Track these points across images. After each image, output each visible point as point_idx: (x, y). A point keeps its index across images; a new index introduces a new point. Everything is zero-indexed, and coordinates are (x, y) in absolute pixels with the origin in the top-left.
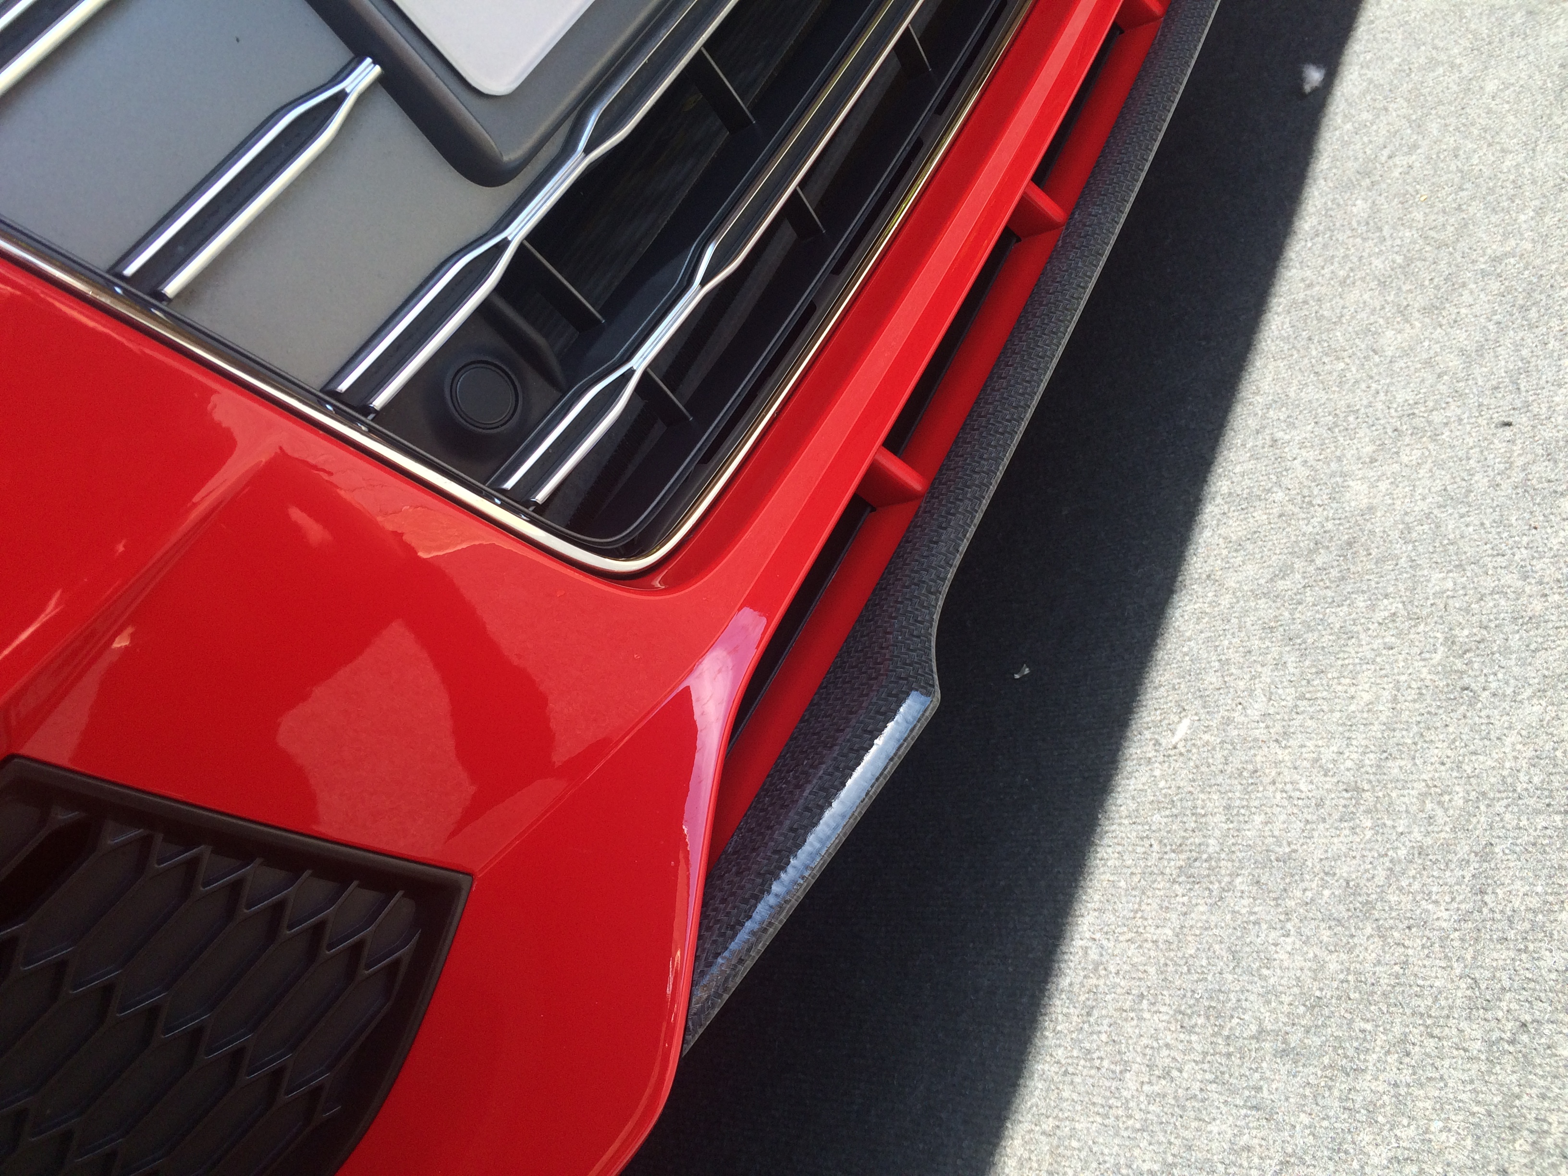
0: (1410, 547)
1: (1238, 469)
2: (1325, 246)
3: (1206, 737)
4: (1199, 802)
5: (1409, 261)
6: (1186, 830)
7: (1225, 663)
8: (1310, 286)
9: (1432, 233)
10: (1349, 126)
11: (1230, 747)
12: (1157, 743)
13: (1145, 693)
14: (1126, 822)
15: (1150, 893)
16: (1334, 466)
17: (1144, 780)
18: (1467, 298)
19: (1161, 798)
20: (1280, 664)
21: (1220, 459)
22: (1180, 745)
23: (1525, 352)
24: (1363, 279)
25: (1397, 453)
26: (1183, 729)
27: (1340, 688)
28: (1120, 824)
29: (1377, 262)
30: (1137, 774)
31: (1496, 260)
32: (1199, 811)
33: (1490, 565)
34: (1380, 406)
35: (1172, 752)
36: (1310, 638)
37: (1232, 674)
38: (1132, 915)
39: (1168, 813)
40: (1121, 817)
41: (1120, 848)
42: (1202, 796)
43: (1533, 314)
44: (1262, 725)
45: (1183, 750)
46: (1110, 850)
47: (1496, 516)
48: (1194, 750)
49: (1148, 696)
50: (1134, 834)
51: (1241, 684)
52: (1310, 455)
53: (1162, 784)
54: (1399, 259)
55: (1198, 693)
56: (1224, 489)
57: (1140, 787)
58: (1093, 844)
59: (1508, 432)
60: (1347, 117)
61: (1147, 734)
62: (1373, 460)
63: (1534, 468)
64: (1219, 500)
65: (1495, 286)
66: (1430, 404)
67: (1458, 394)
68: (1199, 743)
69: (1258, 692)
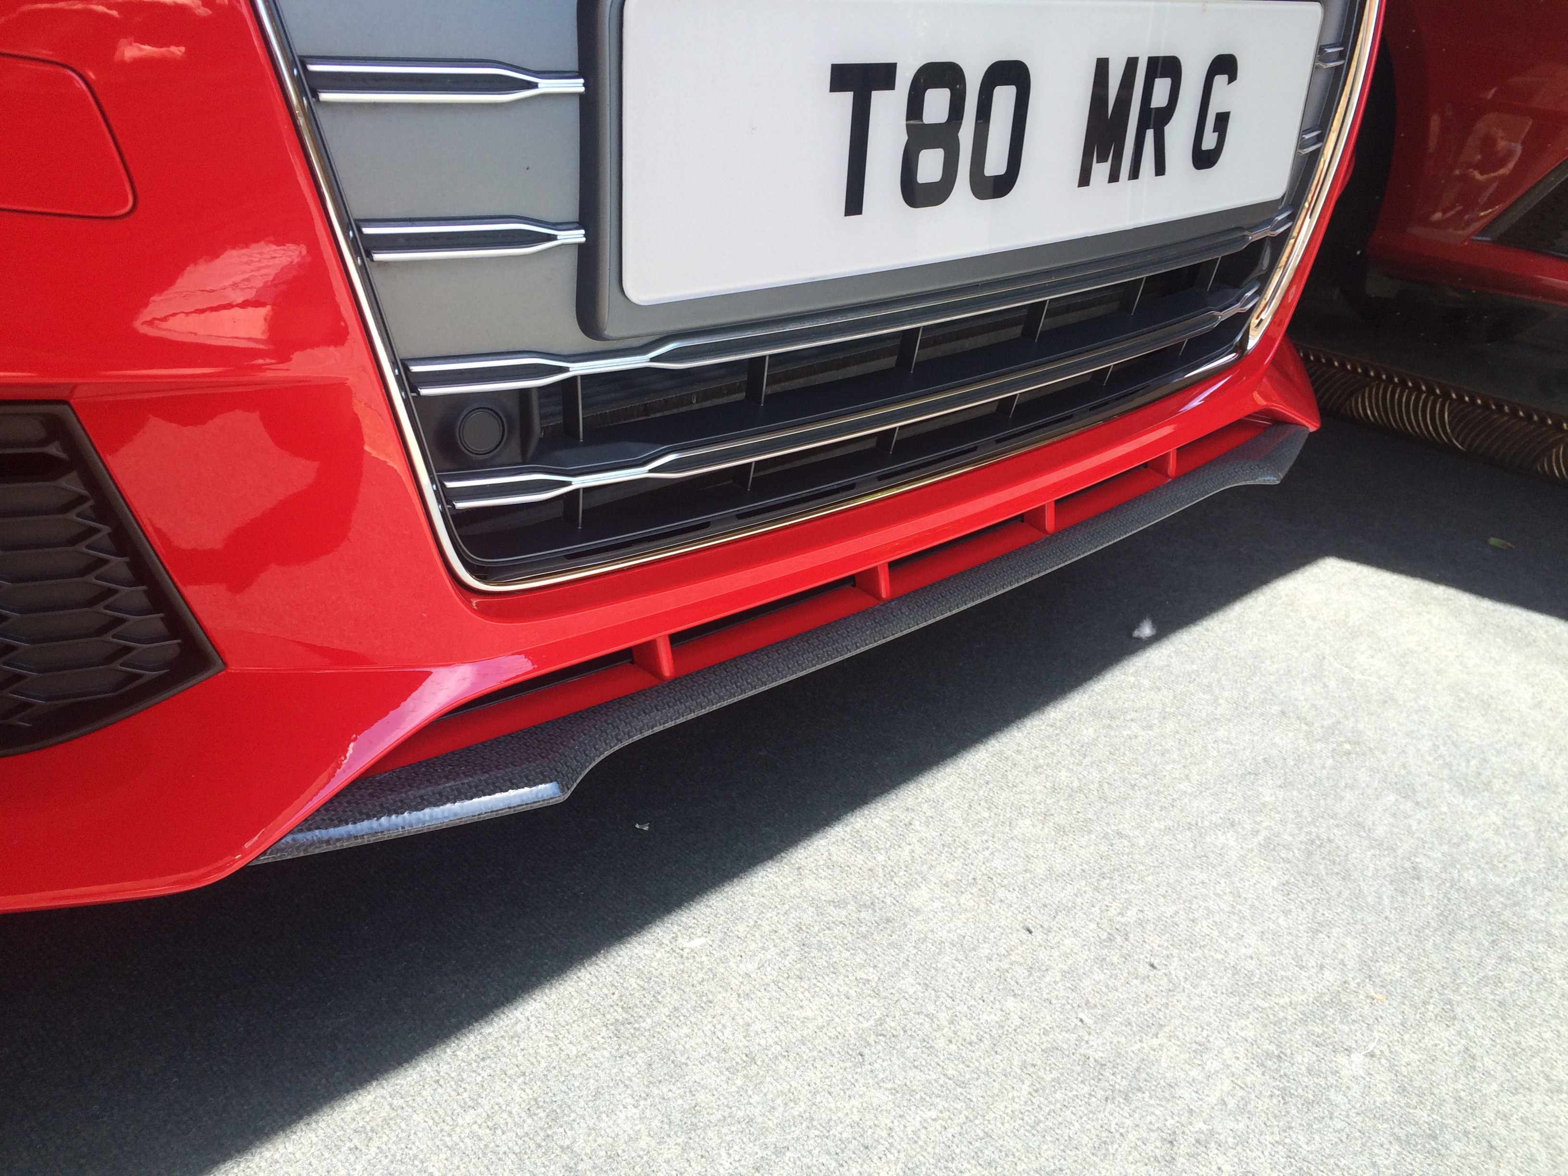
0: (914, 951)
1: (876, 821)
2: (1049, 737)
3: (704, 959)
4: (664, 992)
5: (1080, 790)
6: (641, 1002)
7: (757, 925)
8: (1019, 752)
9: (1106, 786)
10: (1132, 679)
11: (711, 976)
12: (675, 938)
13: (697, 903)
14: (613, 967)
15: (585, 1020)
16: (925, 868)
17: (647, 952)
18: (1084, 841)
19: (646, 972)
20: (784, 954)
21: (873, 806)
22: (686, 951)
23: (1079, 900)
24: (1047, 776)
25: (962, 893)
26: (697, 943)
27: (801, 996)
28: (608, 966)
29: (1064, 774)
30: (646, 946)
31: (1120, 834)
32: (660, 997)
33: (942, 999)
34: (981, 857)
35: (678, 951)
36: (814, 952)
37: (754, 936)
38: (564, 1024)
39: (641, 983)
40: (613, 963)
41: (594, 980)
42: (669, 990)
43: (1104, 883)
44: (741, 979)
45: (685, 955)
46: (588, 976)
47: (972, 975)
48: (691, 961)
49: (698, 907)
50: (611, 979)
51: (753, 946)
52: (919, 850)
53: (655, 964)
54: (1076, 784)
55: (725, 930)
56: (857, 826)
57: (641, 955)
58: (583, 965)
59: (1025, 935)
60: (1136, 674)
61: (675, 928)
62: (946, 885)
63: (1016, 967)
64: (848, 829)
65: (1103, 848)
66: (1005, 882)
67: (1024, 889)
68: (698, 959)
69: (757, 959)
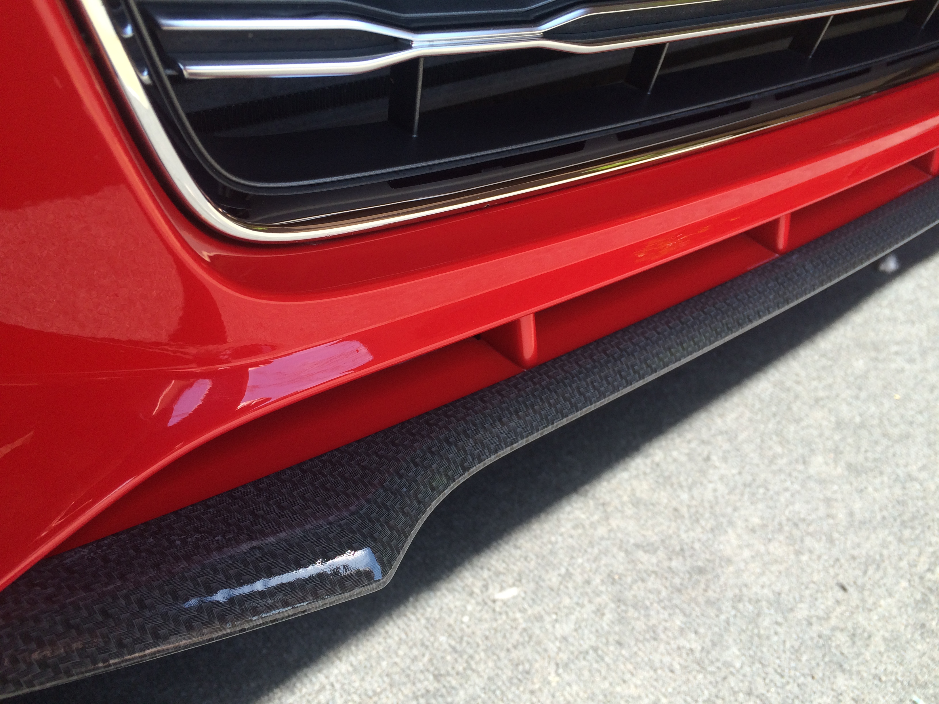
0: (733, 612)
3: (518, 615)
4: (477, 657)
6: (453, 668)
7: (569, 575)
11: (527, 639)
12: (486, 587)
13: (507, 543)
14: (423, 621)
15: (395, 690)
17: (458, 603)
19: (457, 629)
20: (599, 612)
22: (499, 604)
26: (510, 593)
27: (622, 667)
28: (418, 620)
30: (457, 595)
32: (473, 663)
35: (490, 603)
36: (632, 613)
37: (567, 587)
39: (453, 643)
40: (423, 615)
41: (403, 636)
42: (482, 654)
44: (558, 644)
45: (498, 609)
46: (397, 631)
48: (504, 617)
49: (507, 547)
50: (421, 636)
51: (567, 601)
53: (466, 619)
55: (537, 579)
57: (452, 606)
58: (390, 615)
61: (485, 574)
68: (511, 614)
69: (573, 617)
